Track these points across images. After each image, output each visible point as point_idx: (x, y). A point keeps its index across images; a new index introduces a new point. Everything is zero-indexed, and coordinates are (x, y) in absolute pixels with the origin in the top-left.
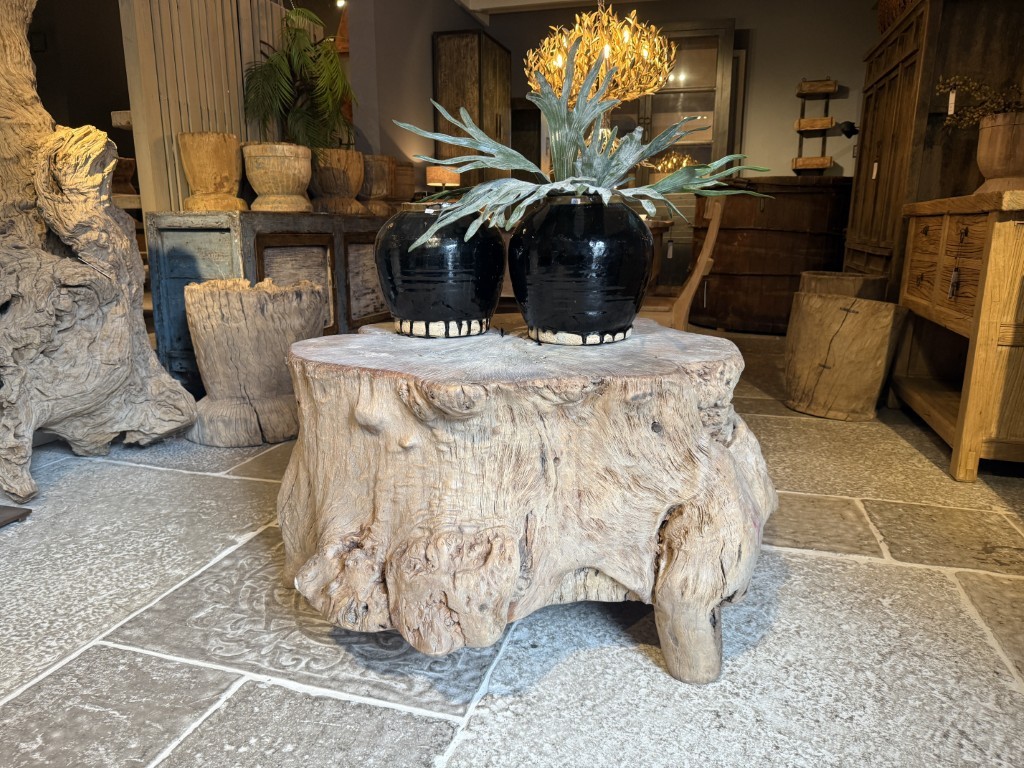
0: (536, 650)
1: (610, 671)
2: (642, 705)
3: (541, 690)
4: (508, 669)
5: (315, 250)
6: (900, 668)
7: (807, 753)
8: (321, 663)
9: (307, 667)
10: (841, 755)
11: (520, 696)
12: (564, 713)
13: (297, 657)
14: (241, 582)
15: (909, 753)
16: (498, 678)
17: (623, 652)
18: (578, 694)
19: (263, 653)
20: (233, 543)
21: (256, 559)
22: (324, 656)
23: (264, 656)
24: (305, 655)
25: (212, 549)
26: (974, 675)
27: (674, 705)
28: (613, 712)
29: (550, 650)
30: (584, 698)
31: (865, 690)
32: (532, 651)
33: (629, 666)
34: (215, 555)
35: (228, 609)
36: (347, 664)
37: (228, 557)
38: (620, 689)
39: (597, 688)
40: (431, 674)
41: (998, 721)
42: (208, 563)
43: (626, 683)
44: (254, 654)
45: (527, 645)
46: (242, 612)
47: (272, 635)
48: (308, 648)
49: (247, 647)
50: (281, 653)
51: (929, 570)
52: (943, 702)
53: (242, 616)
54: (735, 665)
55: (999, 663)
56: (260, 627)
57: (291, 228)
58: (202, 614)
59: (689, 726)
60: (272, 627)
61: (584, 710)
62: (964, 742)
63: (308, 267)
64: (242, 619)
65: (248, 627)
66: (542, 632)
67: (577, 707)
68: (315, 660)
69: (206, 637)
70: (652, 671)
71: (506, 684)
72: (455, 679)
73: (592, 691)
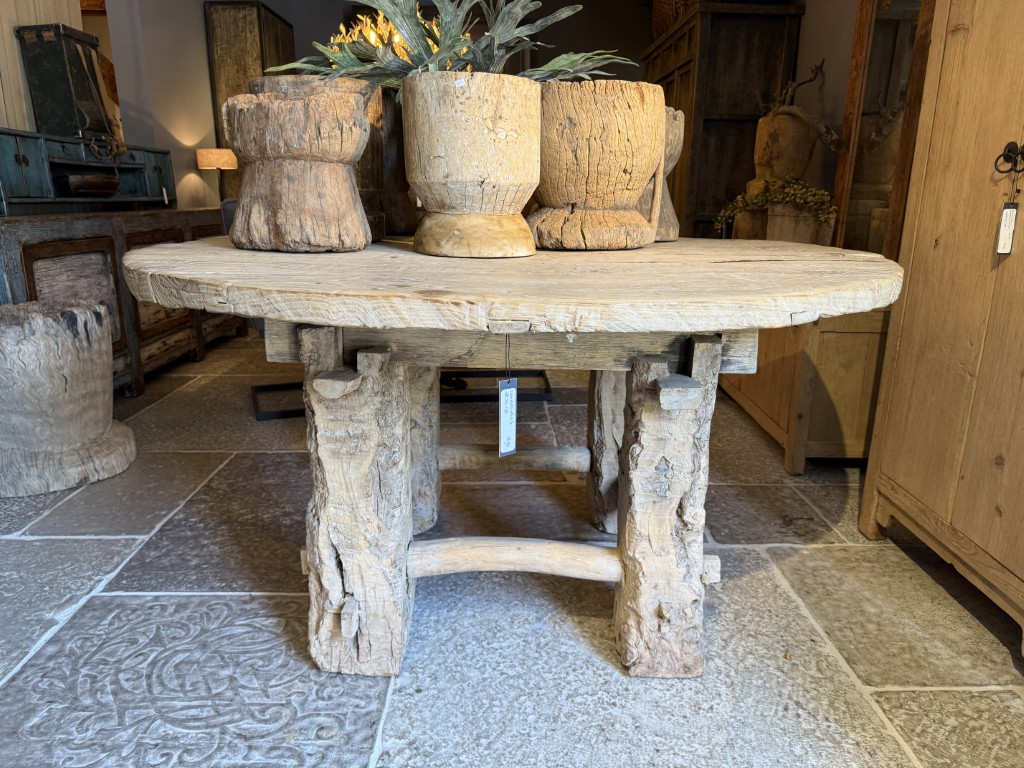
0: (421, 695)
1: (497, 703)
2: (533, 733)
3: (435, 737)
4: (399, 721)
5: (94, 257)
6: (740, 650)
7: (683, 751)
8: (196, 754)
10: (710, 747)
11: (416, 748)
12: (463, 758)
13: (165, 751)
14: (75, 671)
15: (762, 732)
16: (391, 733)
17: (505, 680)
18: (471, 734)
19: (123, 755)
20: (52, 623)
21: (86, 639)
22: (197, 744)
23: (125, 759)
24: (175, 748)
25: (28, 635)
26: (796, 647)
27: (562, 727)
28: (508, 746)
29: (435, 692)
30: (479, 737)
31: (717, 678)
32: (417, 697)
33: (513, 694)
34: (34, 641)
35: (68, 708)
36: (226, 749)
37: (50, 642)
38: (510, 720)
39: (488, 724)
40: (319, 742)
41: (821, 686)
42: (27, 653)
43: (514, 713)
44: (114, 758)
45: (411, 691)
46: (85, 709)
47: (130, 731)
48: (176, 738)
49: (103, 752)
50: (146, 751)
51: (745, 549)
52: (778, 677)
53: (87, 714)
54: (607, 674)
55: (813, 631)
56: (113, 723)
57: (63, 235)
58: (35, 720)
59: (579, 746)
60: (127, 721)
61: (481, 749)
62: (800, 711)
63: (86, 277)
64: (90, 717)
65: (98, 727)
66: (423, 673)
67: (474, 749)
68: (188, 751)
69: (48, 749)
70: (535, 695)
71: (400, 738)
72: (347, 743)
73: (485, 727)
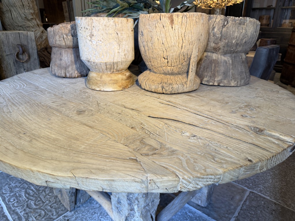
9: (13, 204)
22: (21, 201)
24: (17, 199)
36: (22, 206)
44: (9, 194)
47: (19, 189)
48: (21, 197)
49: (10, 191)
50: (14, 196)
66: (76, 215)
68: (17, 202)
